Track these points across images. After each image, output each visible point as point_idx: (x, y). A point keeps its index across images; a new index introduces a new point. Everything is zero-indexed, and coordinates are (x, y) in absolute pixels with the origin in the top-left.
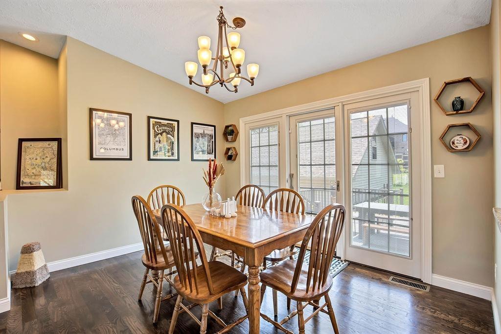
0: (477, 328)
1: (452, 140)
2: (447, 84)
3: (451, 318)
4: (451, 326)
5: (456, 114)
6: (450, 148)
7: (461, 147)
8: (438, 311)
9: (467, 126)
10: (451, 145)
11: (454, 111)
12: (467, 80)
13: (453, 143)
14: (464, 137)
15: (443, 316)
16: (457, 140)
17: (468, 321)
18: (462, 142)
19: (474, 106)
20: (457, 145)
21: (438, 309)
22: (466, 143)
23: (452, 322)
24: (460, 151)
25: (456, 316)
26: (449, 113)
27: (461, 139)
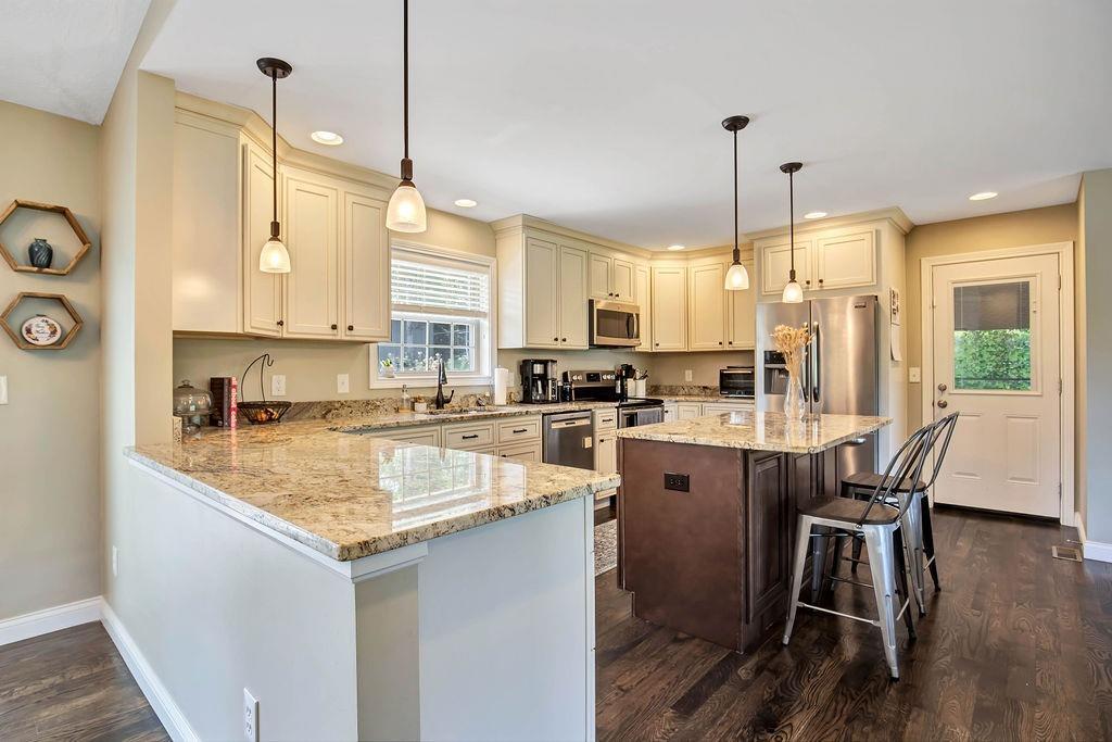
0: (95, 670)
1: (26, 325)
2: (20, 205)
3: (46, 682)
4: (53, 693)
5: (37, 272)
6: (22, 341)
7: (44, 339)
8: (16, 687)
9: (59, 301)
10: (25, 336)
11: (34, 265)
12: (61, 212)
13: (29, 331)
14: (51, 321)
15: (31, 689)
16: (38, 326)
17: (78, 669)
18: (47, 330)
19: (72, 264)
20: (35, 335)
21: (13, 684)
22: (54, 333)
23: (52, 687)
24: (44, 348)
25: (53, 674)
26: (19, 268)
27: (44, 324)
